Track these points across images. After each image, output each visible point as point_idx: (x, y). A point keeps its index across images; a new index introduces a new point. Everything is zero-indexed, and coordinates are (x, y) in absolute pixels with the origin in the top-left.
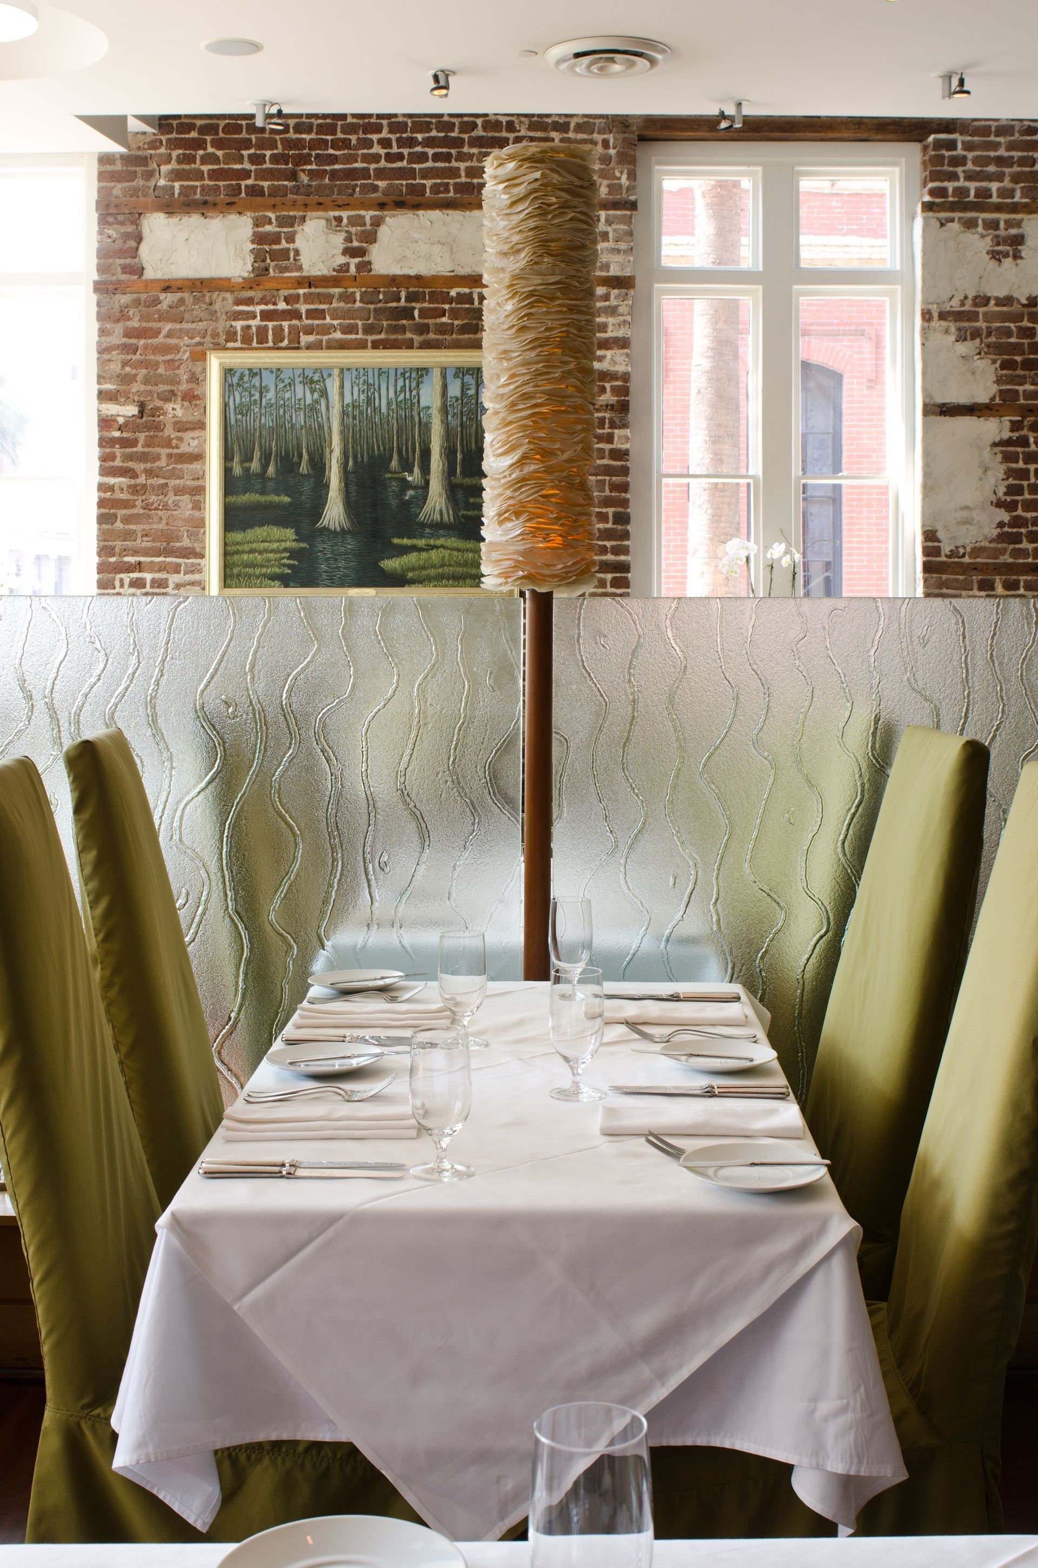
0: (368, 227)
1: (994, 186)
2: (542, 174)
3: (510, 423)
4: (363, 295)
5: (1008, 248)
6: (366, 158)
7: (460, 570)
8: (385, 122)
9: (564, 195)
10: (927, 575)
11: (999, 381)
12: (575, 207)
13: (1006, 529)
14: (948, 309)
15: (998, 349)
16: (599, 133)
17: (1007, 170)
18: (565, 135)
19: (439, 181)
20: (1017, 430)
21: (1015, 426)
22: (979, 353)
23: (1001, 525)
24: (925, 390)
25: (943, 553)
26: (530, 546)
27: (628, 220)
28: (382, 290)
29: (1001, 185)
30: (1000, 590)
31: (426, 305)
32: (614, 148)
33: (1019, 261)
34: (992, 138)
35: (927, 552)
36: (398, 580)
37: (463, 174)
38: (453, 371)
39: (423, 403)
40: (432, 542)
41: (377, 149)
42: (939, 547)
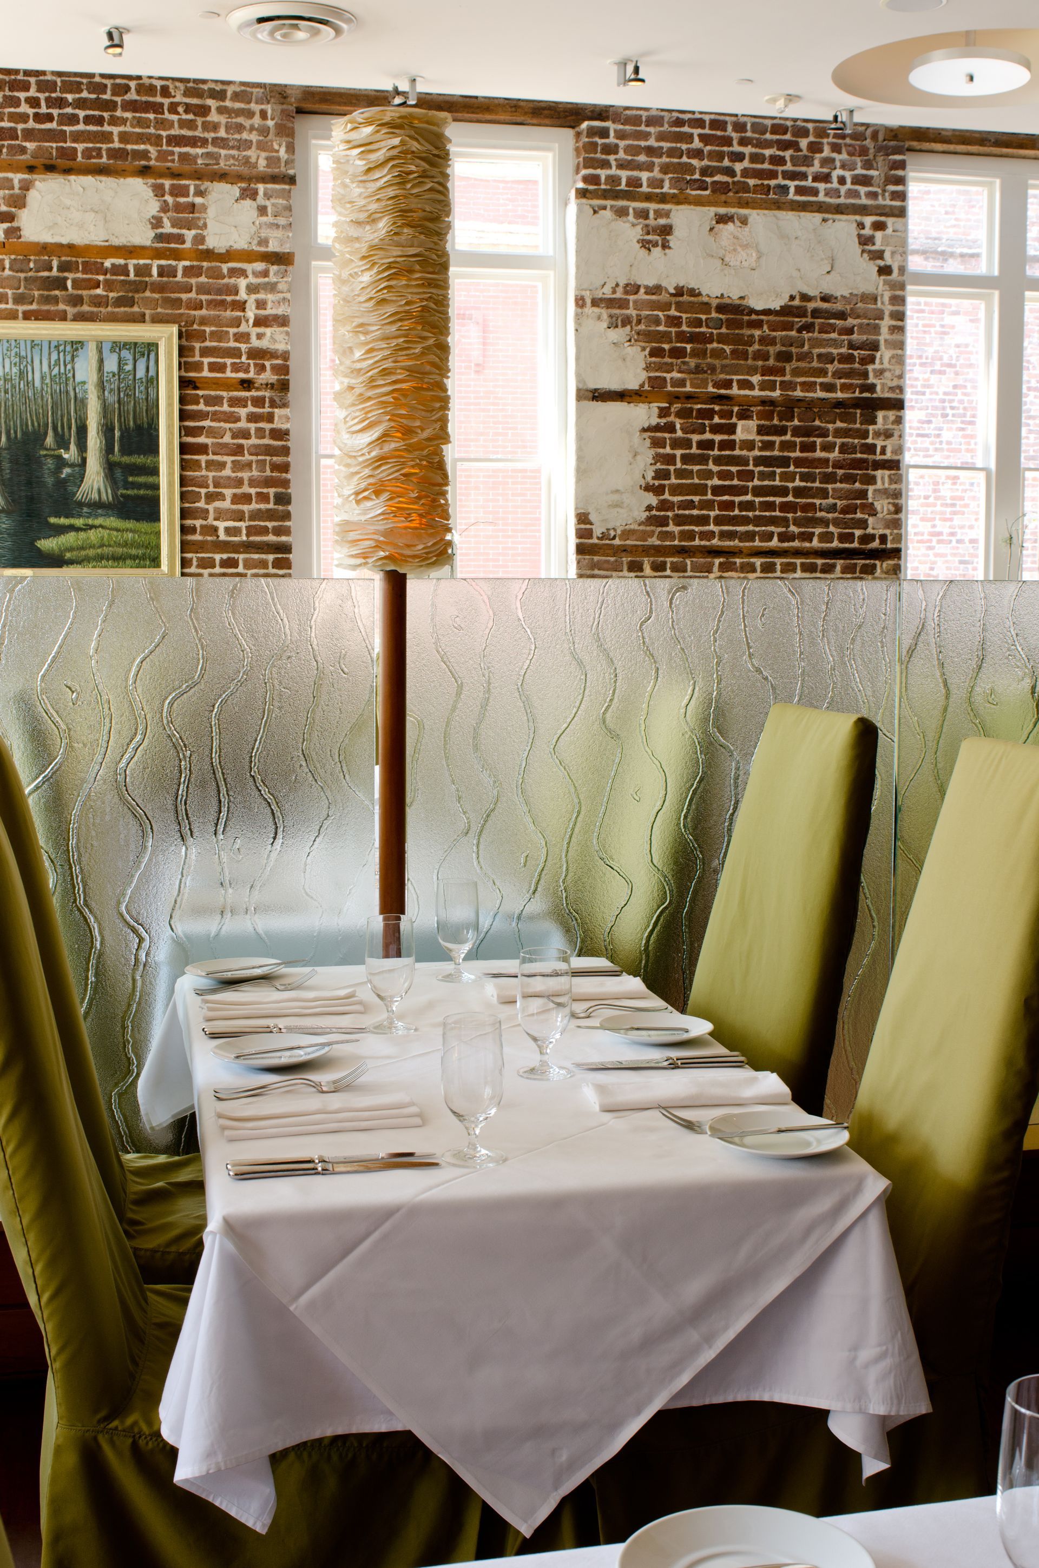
0: (17, 191)
1: (644, 176)
2: (401, 141)
3: (370, 398)
4: (13, 262)
5: (658, 238)
6: (14, 117)
7: (120, 550)
8: (33, 80)
9: (423, 163)
10: (580, 557)
11: (648, 368)
12: (433, 177)
13: (654, 512)
14: (600, 296)
15: (648, 336)
16: (257, 103)
17: (656, 160)
18: (222, 104)
19: (91, 145)
20: (665, 416)
21: (663, 413)
22: (630, 341)
23: (649, 508)
24: (578, 375)
25: (595, 536)
26: (391, 526)
27: (287, 195)
28: (32, 258)
29: (651, 175)
30: (648, 570)
31: (79, 275)
32: (272, 119)
33: (667, 251)
34: (643, 128)
35: (581, 534)
36: (56, 561)
37: (116, 139)
38: (110, 345)
39: (79, 378)
40: (90, 522)
41: (24, 108)
42: (591, 530)
